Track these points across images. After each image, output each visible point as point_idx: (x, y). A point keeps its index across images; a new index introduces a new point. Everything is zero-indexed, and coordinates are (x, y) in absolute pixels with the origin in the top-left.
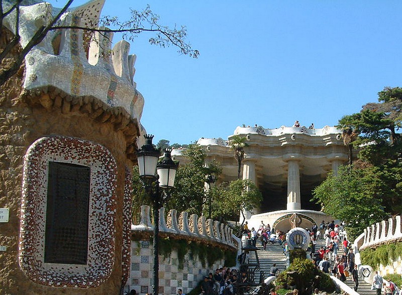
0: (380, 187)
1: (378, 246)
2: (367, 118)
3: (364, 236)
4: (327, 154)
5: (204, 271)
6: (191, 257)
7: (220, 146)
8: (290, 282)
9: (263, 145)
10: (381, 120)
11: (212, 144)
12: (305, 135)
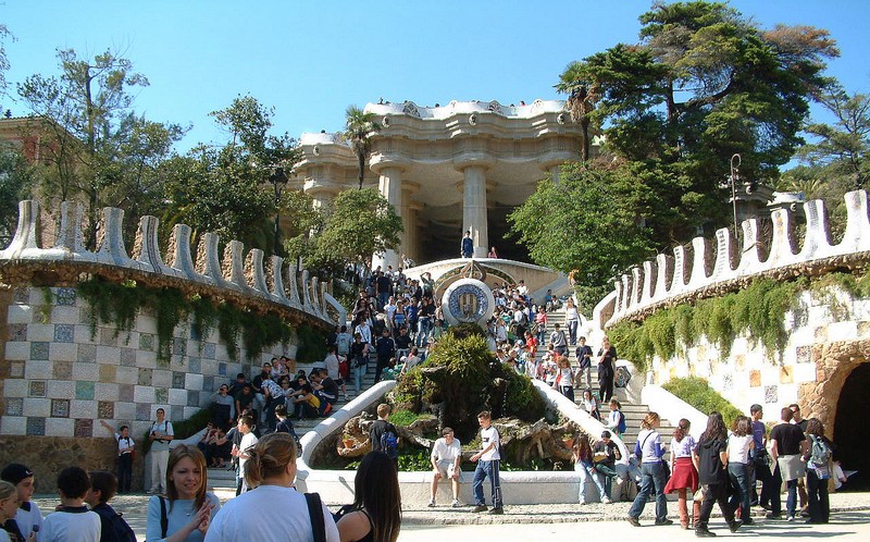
0: (649, 202)
1: (648, 314)
2: (618, 60)
3: (615, 299)
4: (538, 154)
5: (234, 369)
6: (198, 333)
7: (339, 147)
8: (428, 393)
9: (415, 137)
10: (647, 65)
11: (324, 143)
12: (497, 115)
